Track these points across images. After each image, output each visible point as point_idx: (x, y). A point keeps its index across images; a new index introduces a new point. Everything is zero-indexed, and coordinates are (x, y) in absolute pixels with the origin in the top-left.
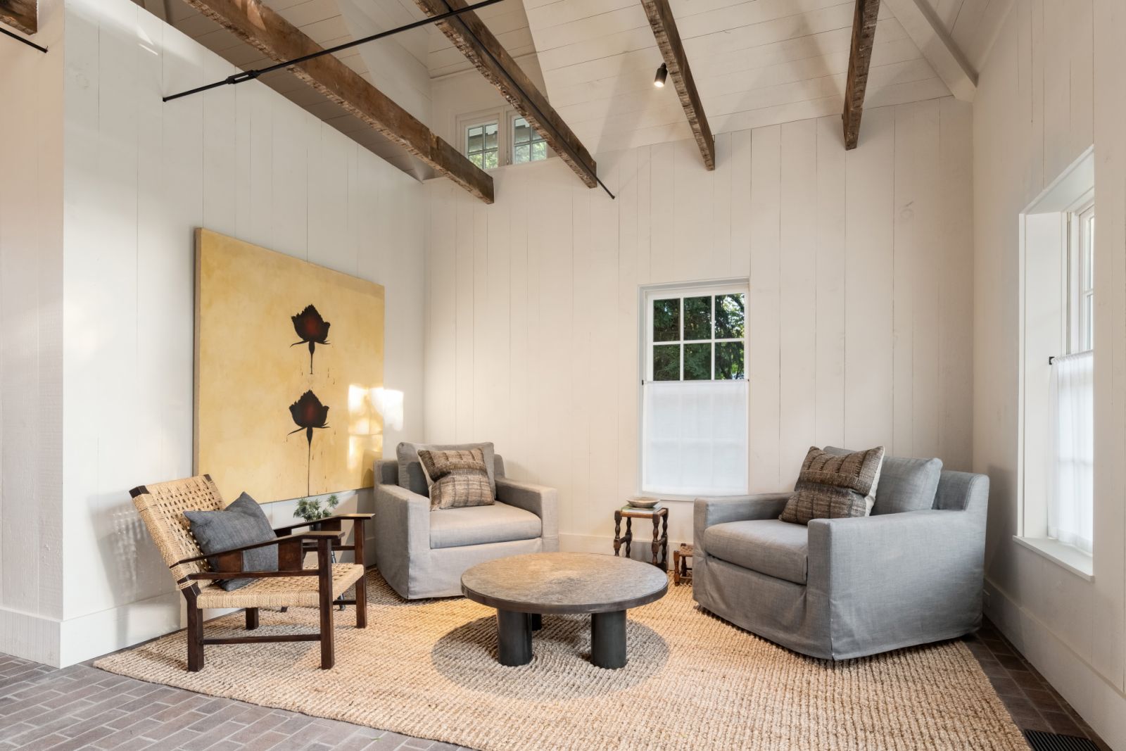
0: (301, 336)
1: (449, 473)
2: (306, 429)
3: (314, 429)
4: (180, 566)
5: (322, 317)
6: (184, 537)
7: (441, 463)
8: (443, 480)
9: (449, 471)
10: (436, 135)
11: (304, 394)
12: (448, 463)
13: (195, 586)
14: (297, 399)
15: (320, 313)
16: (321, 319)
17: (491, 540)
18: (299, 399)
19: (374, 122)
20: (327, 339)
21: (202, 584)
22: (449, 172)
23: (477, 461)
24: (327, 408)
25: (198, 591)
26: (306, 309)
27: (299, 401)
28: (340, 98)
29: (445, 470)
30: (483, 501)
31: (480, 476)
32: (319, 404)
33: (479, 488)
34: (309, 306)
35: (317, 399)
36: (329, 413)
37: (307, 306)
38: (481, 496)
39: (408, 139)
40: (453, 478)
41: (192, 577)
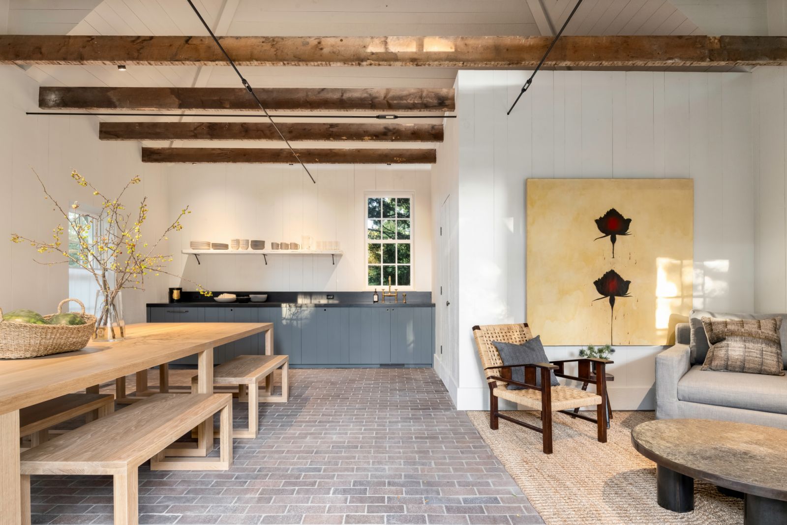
0: (603, 232)
1: (724, 339)
2: (609, 298)
3: (616, 298)
4: (488, 370)
5: (623, 215)
6: (496, 355)
7: (719, 329)
8: (718, 345)
9: (724, 337)
10: (718, 35)
11: (607, 273)
12: (726, 329)
13: (494, 383)
14: (601, 276)
15: (620, 213)
16: (623, 217)
17: (748, 407)
18: (602, 276)
19: (634, 62)
20: (628, 231)
21: (499, 383)
22: (738, 61)
23: (763, 330)
24: (628, 282)
25: (496, 386)
26: (608, 213)
27: (602, 278)
28: (597, 62)
29: (721, 335)
30: (765, 370)
31: (763, 345)
32: (622, 279)
33: (760, 357)
34: (611, 210)
35: (619, 276)
36: (630, 286)
37: (609, 210)
38: (762, 364)
39: (676, 57)
40: (728, 344)
41: (493, 377)
